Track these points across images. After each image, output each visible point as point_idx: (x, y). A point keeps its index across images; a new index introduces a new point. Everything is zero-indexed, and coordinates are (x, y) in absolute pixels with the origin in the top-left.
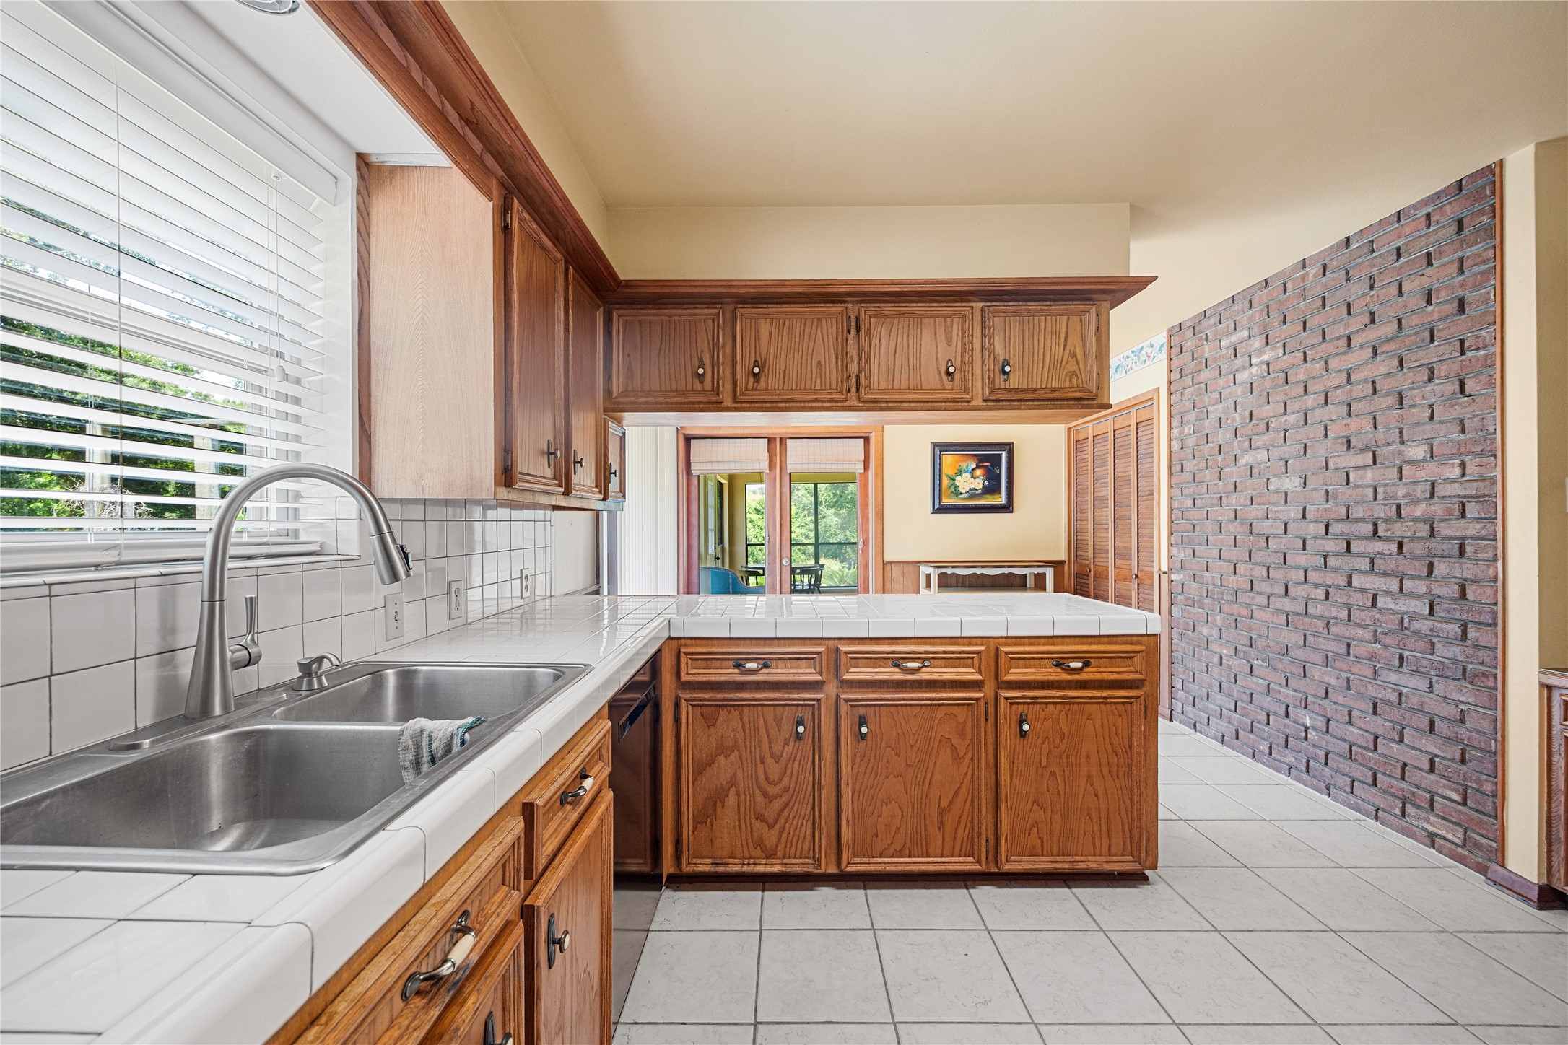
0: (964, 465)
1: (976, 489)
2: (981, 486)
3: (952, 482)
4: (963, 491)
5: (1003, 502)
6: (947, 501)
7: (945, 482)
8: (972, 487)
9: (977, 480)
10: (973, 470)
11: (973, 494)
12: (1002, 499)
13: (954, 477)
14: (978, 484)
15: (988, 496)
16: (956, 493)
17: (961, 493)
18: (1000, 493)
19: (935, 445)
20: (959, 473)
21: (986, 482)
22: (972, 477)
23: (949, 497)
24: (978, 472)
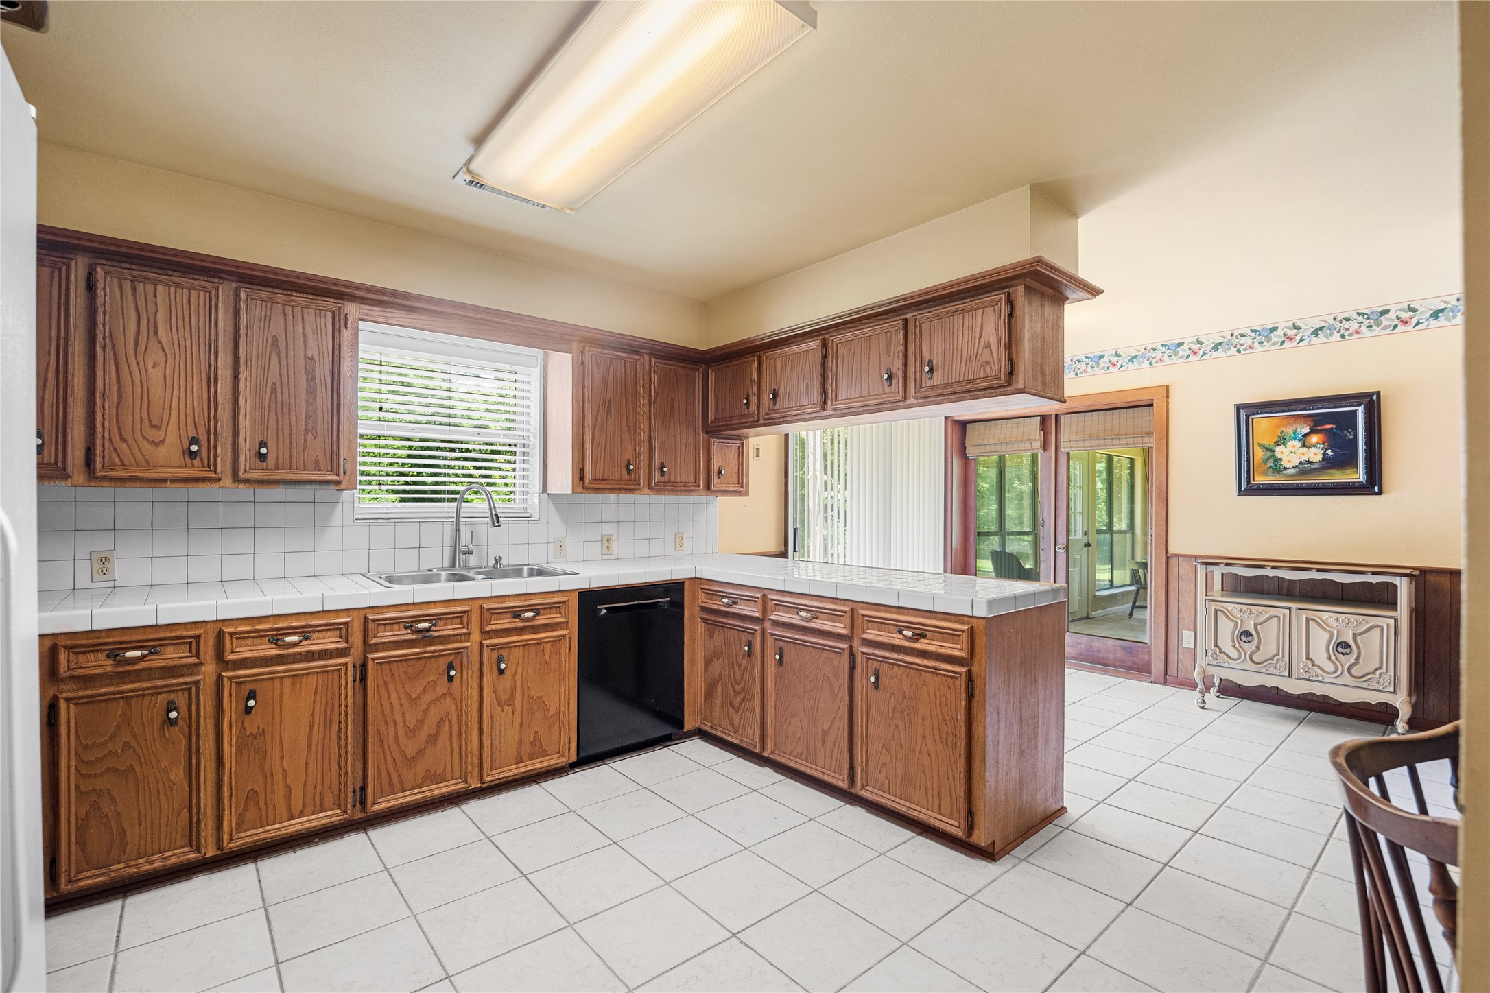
0: (1289, 430)
1: (1311, 463)
2: (1319, 458)
3: (1269, 454)
4: (1288, 465)
5: (1361, 480)
6: (1260, 479)
7: (1259, 454)
8: (1304, 459)
9: (1313, 450)
10: (1305, 435)
11: (1305, 469)
12: (1360, 475)
13: (1272, 447)
14: (1315, 455)
15: (1334, 471)
16: (1277, 467)
17: (1285, 469)
18: (1356, 466)
19: (1238, 408)
20: (1282, 441)
21: (1329, 452)
22: (1304, 445)
23: (1265, 473)
24: (1314, 439)
